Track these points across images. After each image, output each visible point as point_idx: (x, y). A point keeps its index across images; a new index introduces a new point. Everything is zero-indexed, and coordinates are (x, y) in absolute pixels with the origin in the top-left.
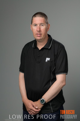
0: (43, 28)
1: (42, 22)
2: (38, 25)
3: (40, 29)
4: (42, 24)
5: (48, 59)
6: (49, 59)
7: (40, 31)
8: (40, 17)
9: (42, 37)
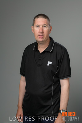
0: (46, 29)
1: (45, 24)
2: (41, 26)
3: (43, 30)
4: (45, 26)
5: (49, 63)
6: (51, 62)
7: (43, 32)
8: (43, 18)
9: (44, 39)
